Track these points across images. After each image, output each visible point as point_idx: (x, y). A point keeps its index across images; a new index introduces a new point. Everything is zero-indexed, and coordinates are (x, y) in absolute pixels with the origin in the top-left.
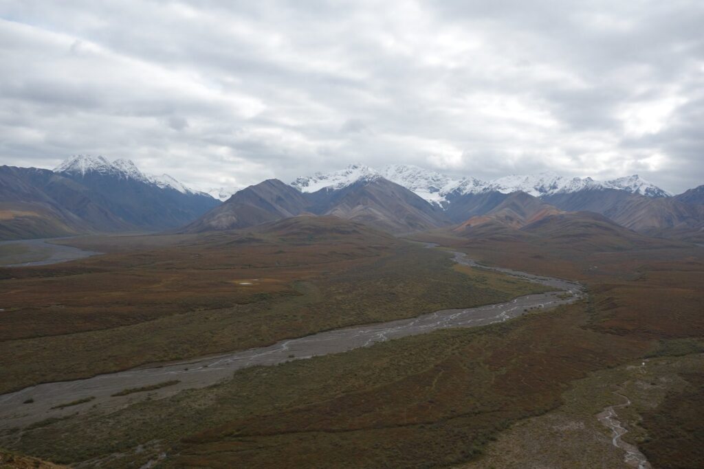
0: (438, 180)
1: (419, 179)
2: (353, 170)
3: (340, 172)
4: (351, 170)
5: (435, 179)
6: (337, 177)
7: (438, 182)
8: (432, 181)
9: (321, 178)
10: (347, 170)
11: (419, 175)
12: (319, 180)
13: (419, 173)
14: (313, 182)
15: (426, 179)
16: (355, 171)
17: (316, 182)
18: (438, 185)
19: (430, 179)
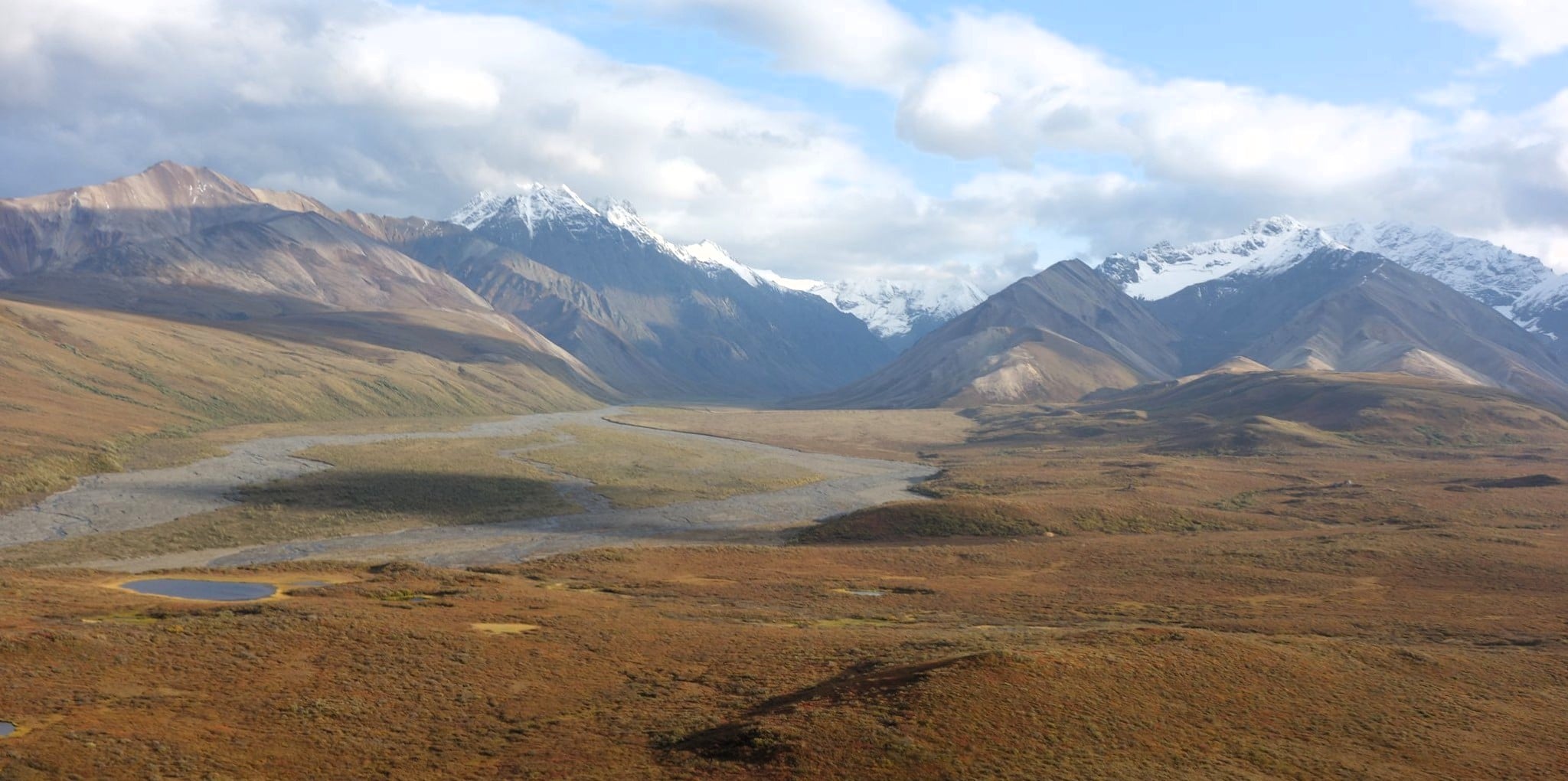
0: (1508, 271)
1: (1449, 268)
2: (1265, 238)
3: (1226, 244)
4: (1260, 236)
5: (1500, 267)
6: (1218, 257)
7: (1506, 278)
8: (1489, 273)
9: (1171, 260)
10: (1248, 237)
11: (1448, 255)
12: (1165, 265)
13: (1448, 249)
14: (1150, 269)
15: (1469, 268)
16: (1271, 240)
17: (1157, 270)
18: (1510, 285)
19: (1484, 267)
